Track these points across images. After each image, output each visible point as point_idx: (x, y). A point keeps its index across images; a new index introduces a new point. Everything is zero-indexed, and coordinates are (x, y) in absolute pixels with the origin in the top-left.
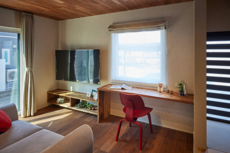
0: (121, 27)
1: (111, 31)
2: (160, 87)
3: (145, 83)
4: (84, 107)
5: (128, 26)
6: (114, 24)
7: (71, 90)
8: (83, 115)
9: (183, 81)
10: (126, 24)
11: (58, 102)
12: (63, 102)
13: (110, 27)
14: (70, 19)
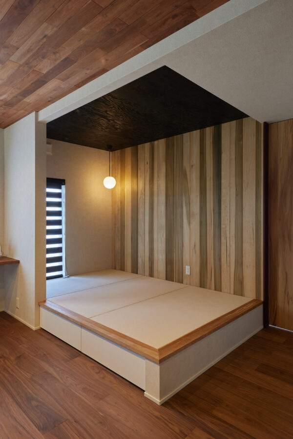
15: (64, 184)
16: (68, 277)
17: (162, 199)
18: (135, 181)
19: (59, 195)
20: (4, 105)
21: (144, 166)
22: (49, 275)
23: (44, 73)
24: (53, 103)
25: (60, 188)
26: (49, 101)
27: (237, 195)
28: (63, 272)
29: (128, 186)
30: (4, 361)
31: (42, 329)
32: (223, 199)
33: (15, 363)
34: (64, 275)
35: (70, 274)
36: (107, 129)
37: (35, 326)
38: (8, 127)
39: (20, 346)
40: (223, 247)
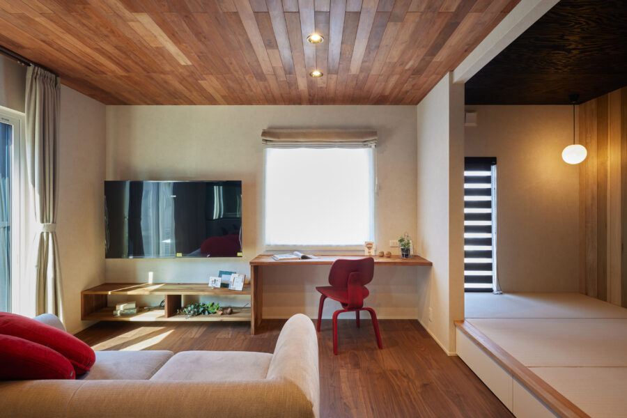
0: (289, 135)
1: (268, 143)
2: (369, 248)
3: (338, 246)
4: (204, 312)
5: (305, 135)
6: (270, 128)
7: (150, 281)
8: (202, 330)
9: (406, 234)
10: (301, 131)
11: (119, 315)
12: (135, 311)
13: (264, 133)
14: (148, 104)
15: (495, 164)
16: (501, 294)
19: (488, 180)
20: (412, 74)
23: (453, 10)
24: (471, 52)
25: (489, 169)
26: (466, 51)
28: (493, 286)
30: (408, 383)
31: (458, 357)
33: (419, 390)
34: (495, 289)
35: (504, 290)
36: (566, 67)
37: (450, 351)
38: (421, 102)
39: (429, 371)
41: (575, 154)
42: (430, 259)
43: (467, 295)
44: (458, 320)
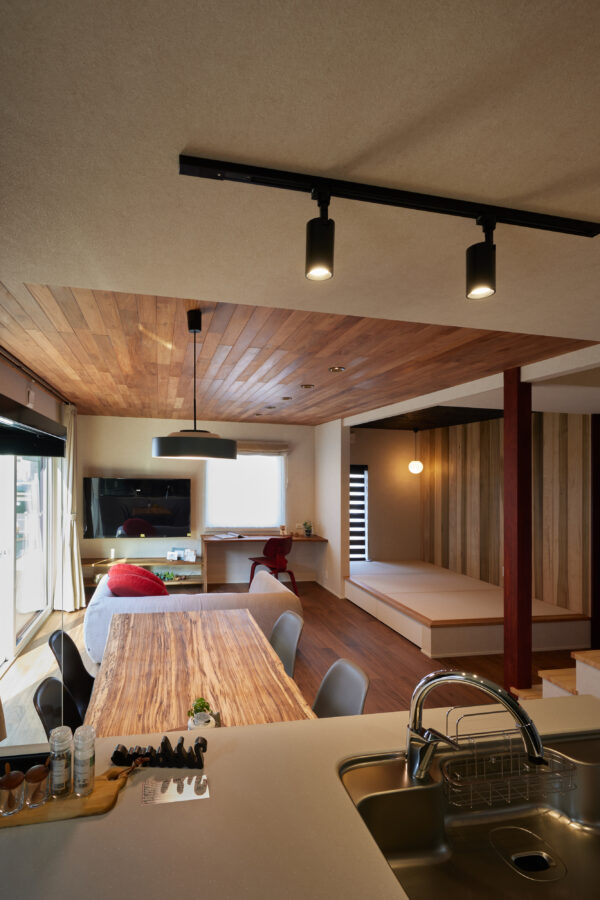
2: (283, 530)
7: (112, 557)
9: (309, 521)
15: (367, 470)
17: (476, 488)
18: (446, 465)
19: (362, 481)
21: (456, 450)
22: (352, 556)
25: (363, 473)
27: (561, 494)
28: (366, 556)
29: (438, 469)
31: (347, 599)
32: (545, 496)
34: (367, 558)
35: (372, 558)
37: (342, 596)
40: (545, 551)
41: (416, 467)
42: (326, 538)
43: (352, 563)
44: (346, 577)
